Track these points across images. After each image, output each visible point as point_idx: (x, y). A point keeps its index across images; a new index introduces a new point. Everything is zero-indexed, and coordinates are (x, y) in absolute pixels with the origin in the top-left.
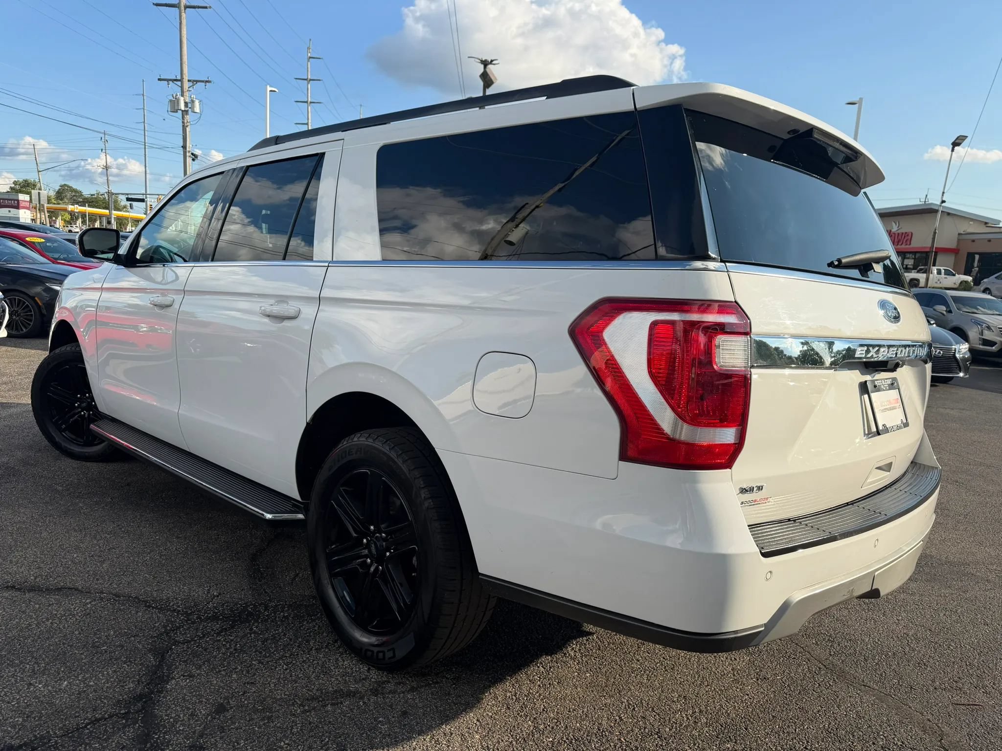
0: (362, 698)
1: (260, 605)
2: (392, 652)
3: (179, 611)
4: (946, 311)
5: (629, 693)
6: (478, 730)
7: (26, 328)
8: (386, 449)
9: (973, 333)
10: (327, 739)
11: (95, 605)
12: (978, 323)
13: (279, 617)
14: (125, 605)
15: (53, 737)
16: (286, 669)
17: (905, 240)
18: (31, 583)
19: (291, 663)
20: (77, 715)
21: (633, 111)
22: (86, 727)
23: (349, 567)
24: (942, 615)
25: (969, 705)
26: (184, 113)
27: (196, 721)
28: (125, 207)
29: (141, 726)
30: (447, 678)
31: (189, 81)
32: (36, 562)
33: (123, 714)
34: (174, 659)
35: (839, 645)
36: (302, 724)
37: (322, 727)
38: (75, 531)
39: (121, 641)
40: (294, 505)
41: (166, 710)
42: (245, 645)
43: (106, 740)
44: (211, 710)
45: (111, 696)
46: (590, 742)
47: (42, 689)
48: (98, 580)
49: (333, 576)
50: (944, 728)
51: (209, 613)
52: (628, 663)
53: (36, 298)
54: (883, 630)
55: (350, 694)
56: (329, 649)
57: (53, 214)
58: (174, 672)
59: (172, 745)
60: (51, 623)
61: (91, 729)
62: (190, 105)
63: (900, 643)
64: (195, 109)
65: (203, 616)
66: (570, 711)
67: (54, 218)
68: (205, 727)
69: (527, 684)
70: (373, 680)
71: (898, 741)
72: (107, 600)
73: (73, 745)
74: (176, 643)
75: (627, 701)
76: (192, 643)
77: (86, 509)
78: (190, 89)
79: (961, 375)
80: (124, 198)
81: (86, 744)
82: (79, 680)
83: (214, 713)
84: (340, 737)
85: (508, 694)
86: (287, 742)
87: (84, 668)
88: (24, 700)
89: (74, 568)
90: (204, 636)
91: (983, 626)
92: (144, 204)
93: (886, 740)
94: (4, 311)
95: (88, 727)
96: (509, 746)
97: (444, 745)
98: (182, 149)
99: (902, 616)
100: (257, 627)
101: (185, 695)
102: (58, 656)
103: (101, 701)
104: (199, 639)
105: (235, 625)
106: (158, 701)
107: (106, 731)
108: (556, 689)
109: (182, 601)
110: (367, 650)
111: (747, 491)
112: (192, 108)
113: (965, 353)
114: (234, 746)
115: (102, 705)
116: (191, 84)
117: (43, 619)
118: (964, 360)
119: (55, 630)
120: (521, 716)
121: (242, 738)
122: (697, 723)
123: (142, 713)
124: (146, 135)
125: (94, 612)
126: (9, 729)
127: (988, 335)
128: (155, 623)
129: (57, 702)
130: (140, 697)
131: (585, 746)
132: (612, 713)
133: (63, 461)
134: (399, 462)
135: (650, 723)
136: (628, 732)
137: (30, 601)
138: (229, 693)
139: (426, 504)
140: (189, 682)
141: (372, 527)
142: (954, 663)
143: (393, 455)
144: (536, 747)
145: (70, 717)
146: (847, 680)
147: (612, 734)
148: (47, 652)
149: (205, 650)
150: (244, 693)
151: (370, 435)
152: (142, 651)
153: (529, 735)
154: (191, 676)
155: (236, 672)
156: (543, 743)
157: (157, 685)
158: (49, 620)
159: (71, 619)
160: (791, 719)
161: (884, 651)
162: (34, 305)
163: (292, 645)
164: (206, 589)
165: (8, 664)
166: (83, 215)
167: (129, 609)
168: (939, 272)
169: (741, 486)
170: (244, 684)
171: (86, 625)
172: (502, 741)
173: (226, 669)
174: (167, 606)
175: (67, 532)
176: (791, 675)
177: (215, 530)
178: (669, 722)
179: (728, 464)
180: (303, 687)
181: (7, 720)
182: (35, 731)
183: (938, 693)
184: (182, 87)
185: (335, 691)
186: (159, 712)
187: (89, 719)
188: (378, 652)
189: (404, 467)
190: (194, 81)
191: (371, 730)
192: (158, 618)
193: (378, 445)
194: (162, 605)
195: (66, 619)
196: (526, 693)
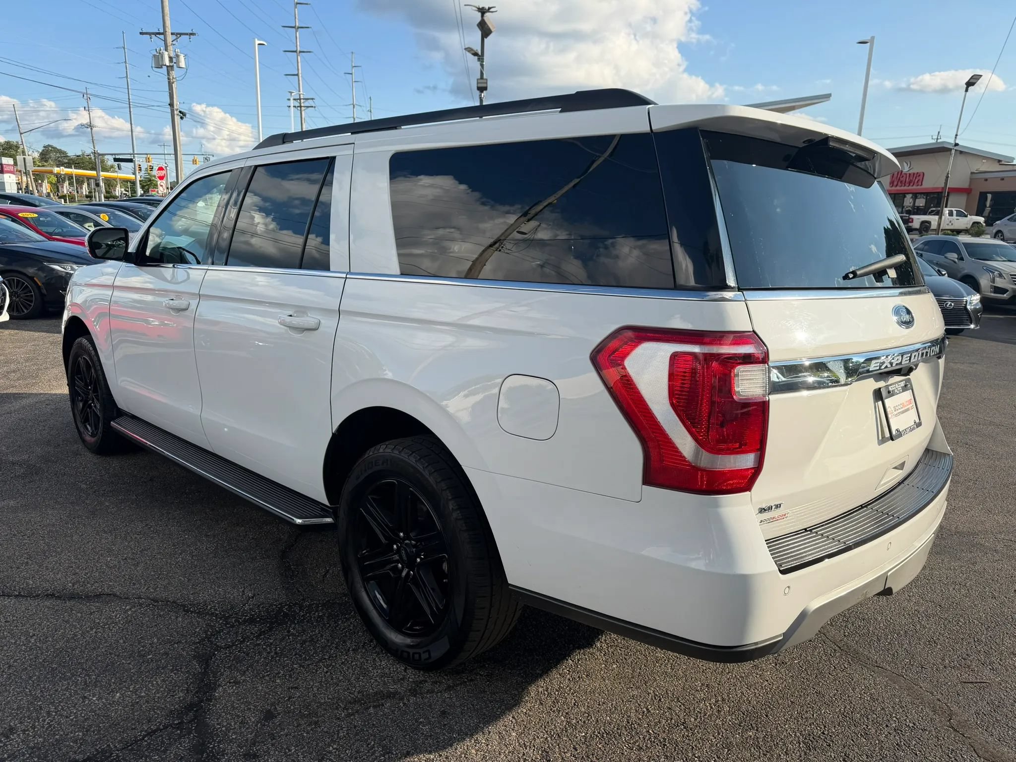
0: (402, 699)
1: (295, 605)
2: (427, 653)
3: (217, 614)
4: (957, 259)
5: (655, 683)
6: (514, 727)
7: (27, 309)
8: (412, 460)
9: (984, 282)
10: (373, 743)
11: (135, 611)
12: (990, 270)
13: (314, 617)
14: (164, 610)
15: (114, 751)
16: (327, 672)
17: (917, 180)
18: (70, 590)
19: (331, 665)
20: (133, 727)
21: (649, 133)
22: (143, 739)
23: (382, 571)
24: (951, 589)
25: (976, 683)
26: (169, 68)
27: (247, 729)
28: (112, 167)
29: (195, 736)
30: (481, 675)
31: (172, 34)
32: (72, 567)
33: (177, 724)
34: (218, 666)
35: (853, 625)
36: (348, 727)
37: (367, 730)
38: (105, 532)
39: (165, 648)
40: (323, 510)
41: (217, 719)
42: (284, 648)
43: (165, 751)
44: (260, 717)
45: (163, 706)
46: (620, 735)
47: (97, 702)
48: (134, 584)
49: (366, 580)
50: (952, 707)
51: (246, 616)
52: (653, 652)
53: (35, 278)
54: (895, 608)
55: (391, 695)
56: (366, 649)
57: (39, 177)
58: (220, 679)
59: (227, 754)
60: (96, 632)
61: (149, 741)
62: (174, 60)
63: (911, 620)
64: (180, 63)
65: (241, 619)
66: (599, 705)
67: (40, 181)
68: (256, 735)
69: (557, 678)
70: (410, 680)
71: (910, 722)
72: (147, 606)
73: (134, 758)
74: (218, 648)
75: (654, 691)
76: (234, 647)
77: (113, 508)
78: (174, 43)
79: (972, 326)
80: (111, 158)
81: (146, 757)
82: (131, 691)
83: (263, 720)
84: (385, 740)
85: (541, 690)
86: (335, 746)
87: (133, 678)
88: (81, 713)
89: (110, 573)
90: (244, 641)
91: (990, 599)
92: (132, 164)
93: (898, 722)
94: (4, 294)
95: (146, 739)
96: (545, 743)
97: (483, 744)
98: (169, 106)
99: (913, 593)
100: (294, 629)
101: (234, 703)
102: (107, 667)
103: (154, 712)
104: (240, 644)
105: (273, 627)
106: (209, 710)
107: (163, 742)
108: (585, 682)
109: (219, 604)
110: (403, 651)
111: (765, 510)
112: (177, 63)
113: (976, 304)
114: (285, 753)
115: (156, 716)
116: (174, 37)
117: (87, 628)
118: (976, 311)
119: (100, 640)
120: (554, 711)
121: (292, 744)
122: (720, 711)
123: (195, 723)
124: (130, 93)
125: (135, 619)
126: (71, 744)
127: (1000, 283)
128: (196, 629)
129: (113, 714)
130: (190, 707)
131: (616, 739)
132: (639, 705)
133: (83, 456)
134: (426, 473)
135: (676, 714)
136: (656, 724)
137: (72, 610)
138: (275, 699)
139: (455, 515)
140: (235, 689)
141: (402, 534)
142: (962, 639)
143: (420, 467)
144: (570, 742)
145: (127, 729)
146: (861, 661)
147: (641, 726)
148: (96, 663)
149: (248, 655)
150: (290, 698)
151: (395, 446)
152: (187, 658)
153: (563, 730)
154: (236, 683)
155: (279, 677)
156: (577, 738)
157: (205, 693)
158: (93, 629)
159: (113, 627)
160: (809, 704)
161: (895, 630)
162: (33, 285)
163: (329, 646)
164: (241, 590)
165: (60, 677)
166: (70, 177)
167: (168, 614)
168: (951, 214)
169: (761, 506)
170: (289, 688)
171: (129, 633)
172: (538, 737)
173: (269, 674)
174: (205, 610)
175: (97, 534)
176: (808, 658)
177: (243, 526)
178: (694, 712)
179: (748, 487)
180: (344, 691)
181: (67, 735)
182: (96, 745)
183: (948, 671)
184: (165, 41)
185: (376, 693)
186: (212, 721)
187: (146, 731)
188: (414, 654)
189: (431, 478)
190: (178, 34)
191: (413, 731)
192: (198, 623)
193: (404, 456)
194: (200, 609)
195: (109, 628)
196: (557, 687)
